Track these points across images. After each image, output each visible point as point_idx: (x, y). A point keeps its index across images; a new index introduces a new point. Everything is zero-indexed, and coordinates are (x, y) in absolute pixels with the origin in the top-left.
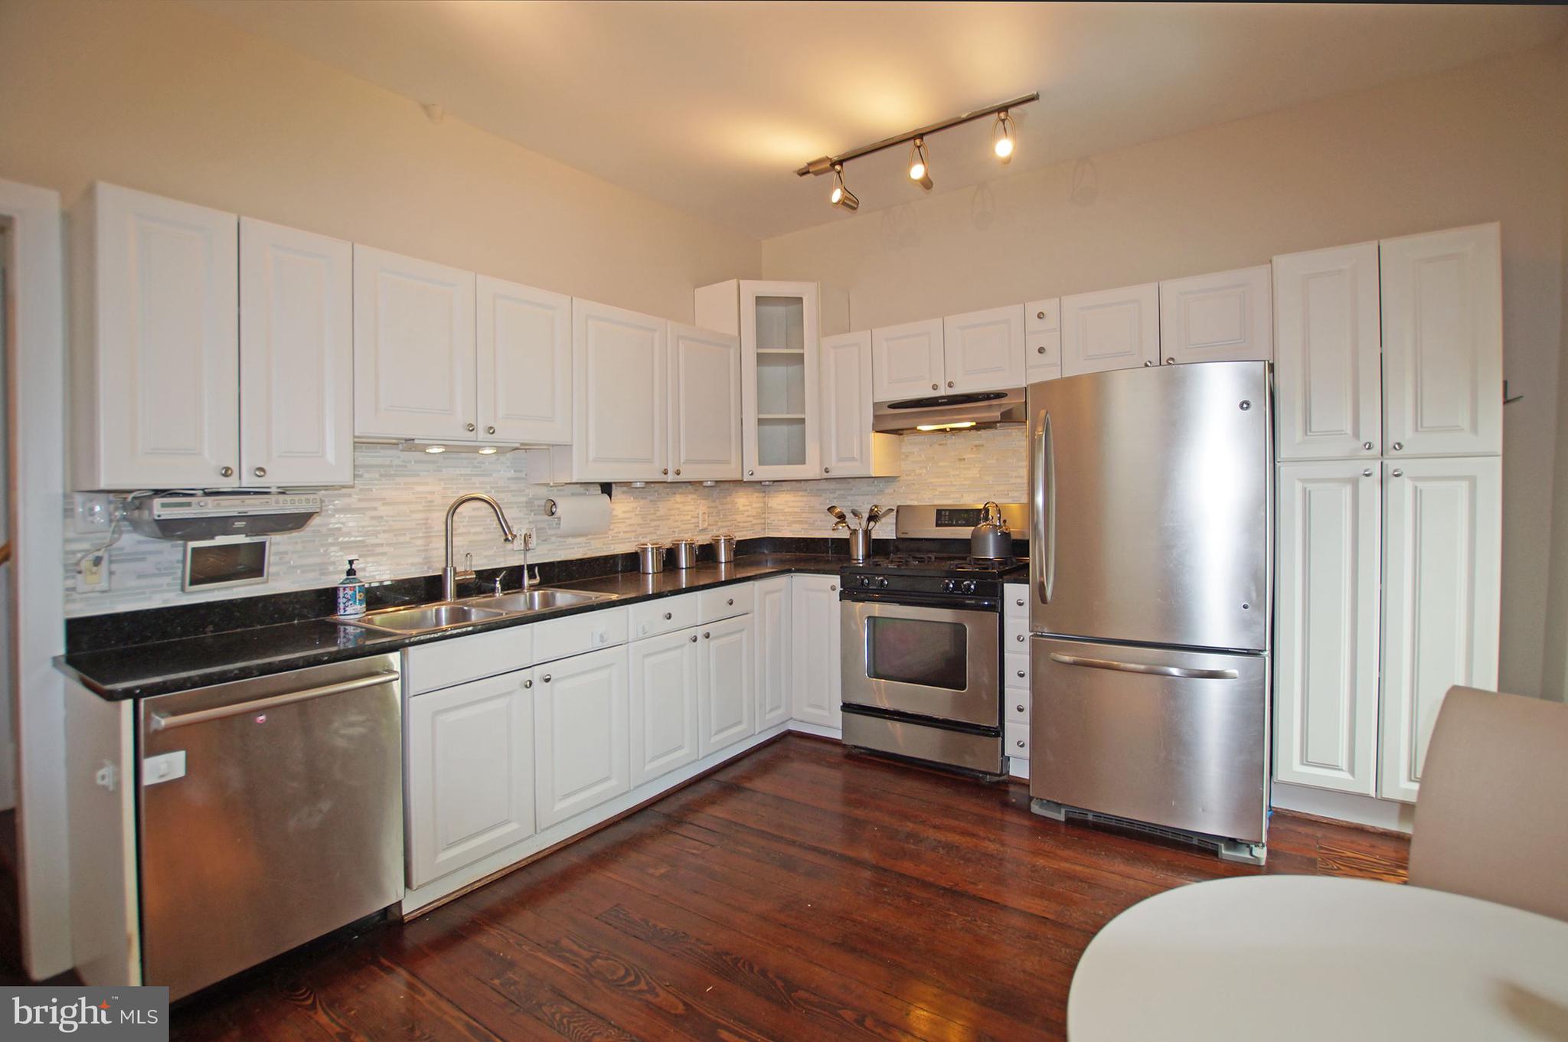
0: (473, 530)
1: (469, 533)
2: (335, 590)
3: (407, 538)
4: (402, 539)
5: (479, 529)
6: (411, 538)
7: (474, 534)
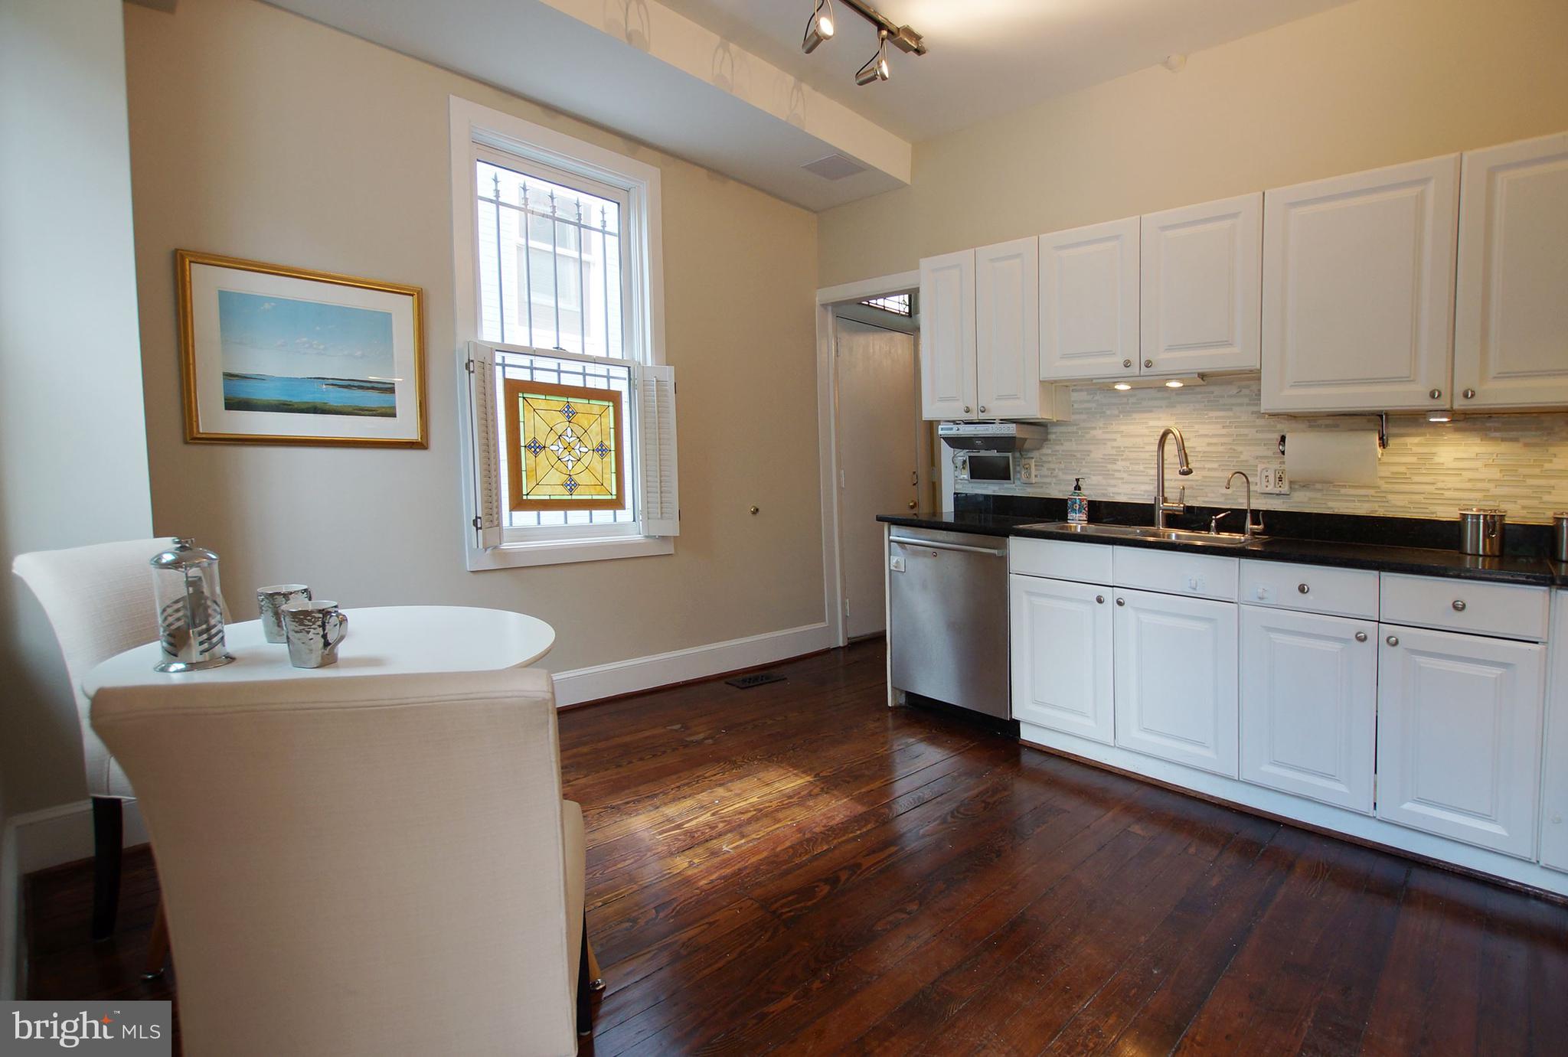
0: (1208, 465)
1: (1205, 468)
2: (1064, 501)
3: (1141, 468)
4: (1136, 467)
5: (1215, 465)
6: (1145, 468)
7: (1209, 469)
